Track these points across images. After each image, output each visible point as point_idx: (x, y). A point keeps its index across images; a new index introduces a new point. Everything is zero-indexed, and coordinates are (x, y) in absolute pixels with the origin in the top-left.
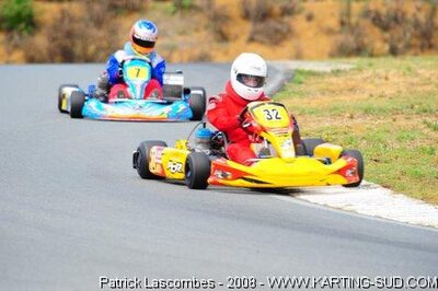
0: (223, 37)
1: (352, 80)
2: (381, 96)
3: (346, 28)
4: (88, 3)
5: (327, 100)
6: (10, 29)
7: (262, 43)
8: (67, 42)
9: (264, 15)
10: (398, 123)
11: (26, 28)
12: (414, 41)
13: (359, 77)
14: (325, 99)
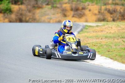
0: (65, 16)
1: (102, 28)
2: (110, 33)
3: (100, 13)
4: (27, 5)
5: (95, 34)
6: (5, 13)
7: (76, 17)
8: (21, 17)
9: (77, 10)
10: (115, 41)
11: (9, 12)
12: (120, 18)
13: (104, 27)
14: (94, 33)
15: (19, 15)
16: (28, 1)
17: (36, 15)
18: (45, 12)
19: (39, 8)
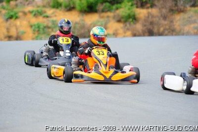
15: (147, 24)
16: (161, 2)
17: (175, 23)
18: (189, 17)
19: (180, 11)
